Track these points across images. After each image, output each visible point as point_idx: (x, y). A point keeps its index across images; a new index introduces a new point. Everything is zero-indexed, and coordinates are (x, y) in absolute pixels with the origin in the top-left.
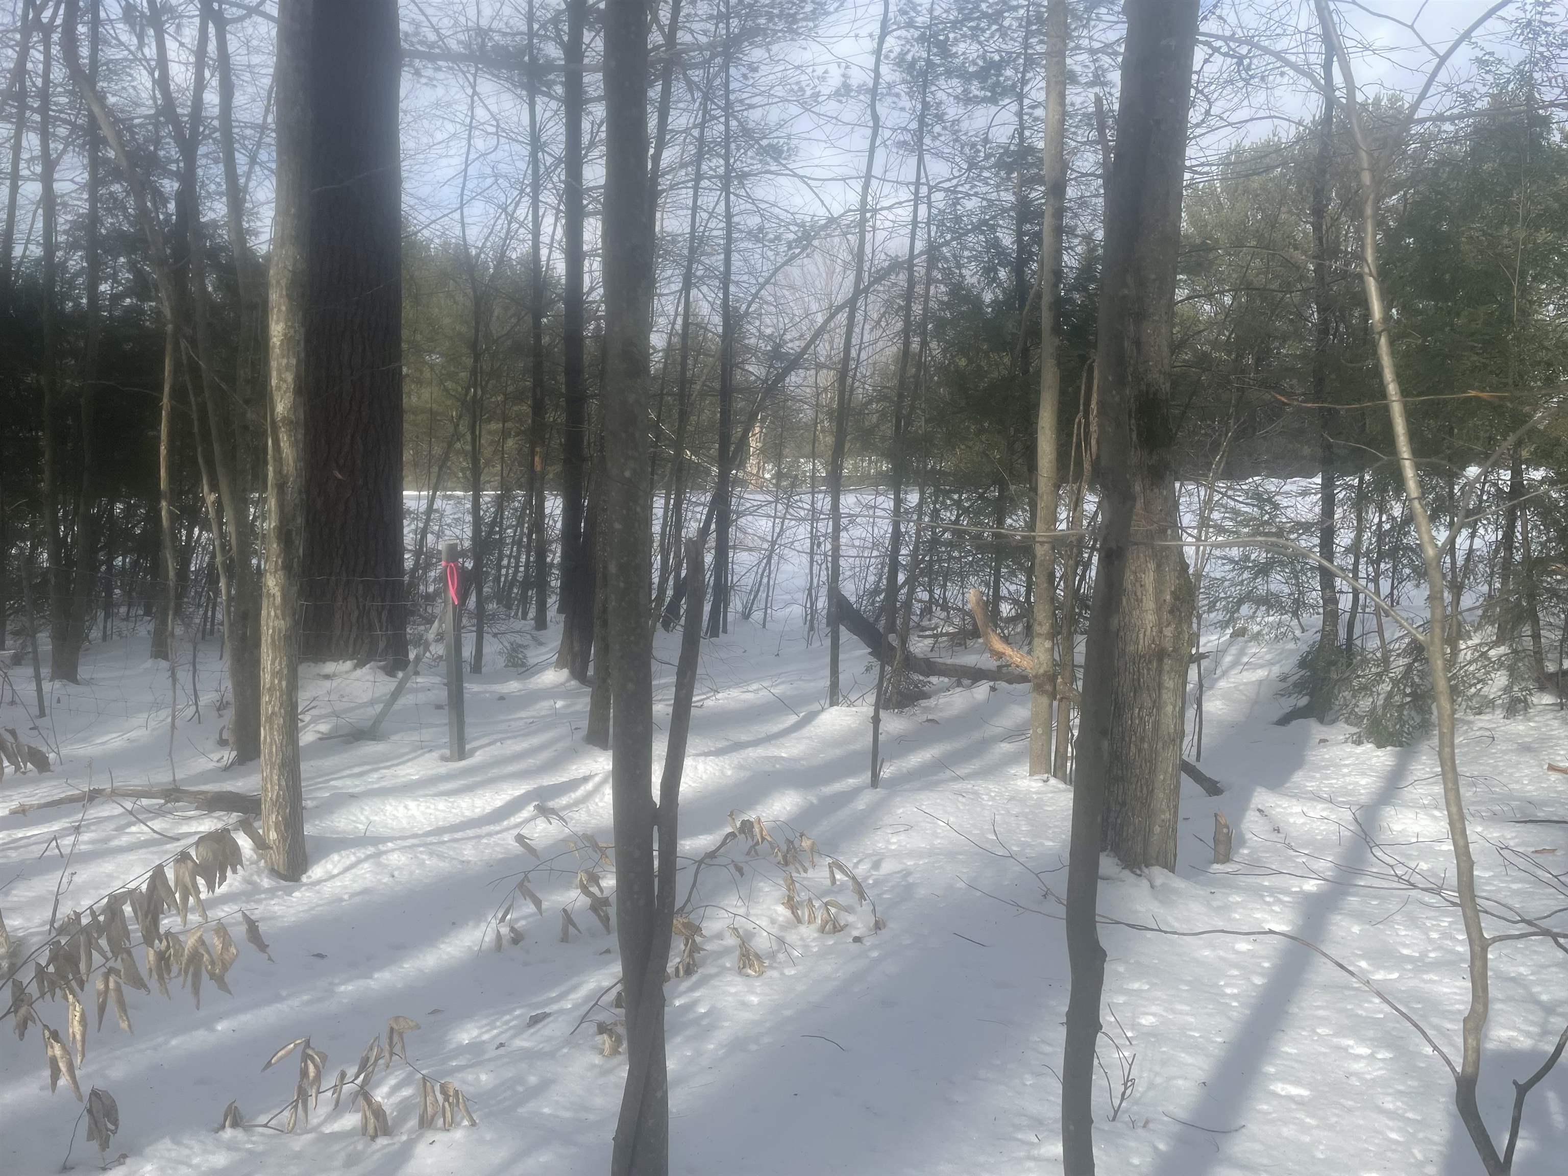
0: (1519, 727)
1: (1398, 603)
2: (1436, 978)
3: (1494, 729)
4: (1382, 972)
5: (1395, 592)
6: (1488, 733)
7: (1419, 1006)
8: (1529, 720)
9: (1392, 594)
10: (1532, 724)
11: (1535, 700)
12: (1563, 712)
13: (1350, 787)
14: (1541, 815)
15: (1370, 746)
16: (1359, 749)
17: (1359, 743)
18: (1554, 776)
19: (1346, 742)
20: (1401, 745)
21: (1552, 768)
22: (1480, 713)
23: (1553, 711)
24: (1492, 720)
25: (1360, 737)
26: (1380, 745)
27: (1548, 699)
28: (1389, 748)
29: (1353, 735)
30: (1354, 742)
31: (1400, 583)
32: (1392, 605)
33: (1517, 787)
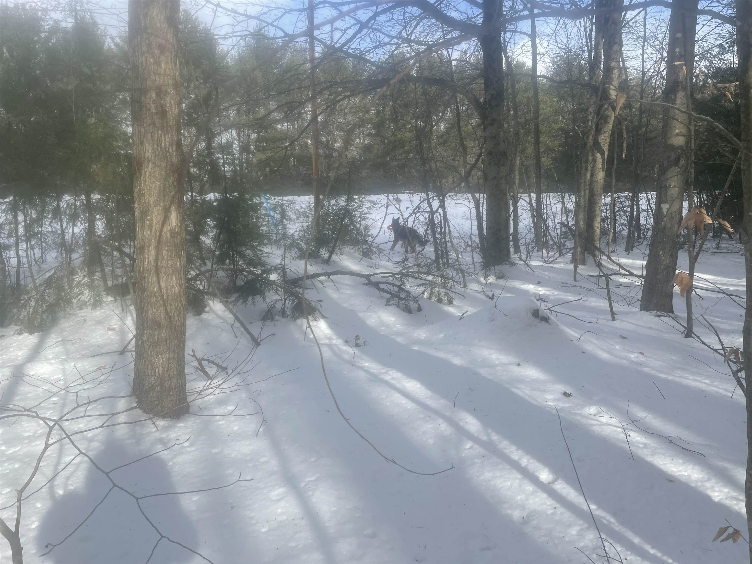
0: (98, 313)
1: (46, 261)
2: (38, 443)
3: (85, 316)
4: (12, 449)
5: (44, 255)
6: (83, 319)
7: (28, 459)
8: (102, 309)
9: (42, 256)
10: (103, 311)
11: (105, 299)
12: (116, 303)
13: (13, 358)
14: (103, 351)
15: (26, 334)
16: (21, 337)
17: (20, 334)
18: (110, 333)
19: (14, 334)
20: (42, 331)
21: (109, 329)
22: (81, 310)
23: (111, 303)
24: (86, 312)
25: (21, 330)
26: (31, 333)
27: (110, 299)
28: (36, 334)
29: (17, 330)
30: (18, 334)
31: (45, 251)
32: (43, 262)
33: (94, 340)
